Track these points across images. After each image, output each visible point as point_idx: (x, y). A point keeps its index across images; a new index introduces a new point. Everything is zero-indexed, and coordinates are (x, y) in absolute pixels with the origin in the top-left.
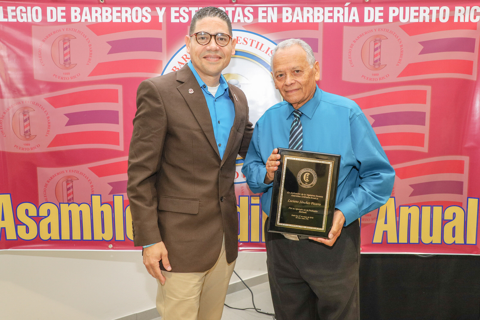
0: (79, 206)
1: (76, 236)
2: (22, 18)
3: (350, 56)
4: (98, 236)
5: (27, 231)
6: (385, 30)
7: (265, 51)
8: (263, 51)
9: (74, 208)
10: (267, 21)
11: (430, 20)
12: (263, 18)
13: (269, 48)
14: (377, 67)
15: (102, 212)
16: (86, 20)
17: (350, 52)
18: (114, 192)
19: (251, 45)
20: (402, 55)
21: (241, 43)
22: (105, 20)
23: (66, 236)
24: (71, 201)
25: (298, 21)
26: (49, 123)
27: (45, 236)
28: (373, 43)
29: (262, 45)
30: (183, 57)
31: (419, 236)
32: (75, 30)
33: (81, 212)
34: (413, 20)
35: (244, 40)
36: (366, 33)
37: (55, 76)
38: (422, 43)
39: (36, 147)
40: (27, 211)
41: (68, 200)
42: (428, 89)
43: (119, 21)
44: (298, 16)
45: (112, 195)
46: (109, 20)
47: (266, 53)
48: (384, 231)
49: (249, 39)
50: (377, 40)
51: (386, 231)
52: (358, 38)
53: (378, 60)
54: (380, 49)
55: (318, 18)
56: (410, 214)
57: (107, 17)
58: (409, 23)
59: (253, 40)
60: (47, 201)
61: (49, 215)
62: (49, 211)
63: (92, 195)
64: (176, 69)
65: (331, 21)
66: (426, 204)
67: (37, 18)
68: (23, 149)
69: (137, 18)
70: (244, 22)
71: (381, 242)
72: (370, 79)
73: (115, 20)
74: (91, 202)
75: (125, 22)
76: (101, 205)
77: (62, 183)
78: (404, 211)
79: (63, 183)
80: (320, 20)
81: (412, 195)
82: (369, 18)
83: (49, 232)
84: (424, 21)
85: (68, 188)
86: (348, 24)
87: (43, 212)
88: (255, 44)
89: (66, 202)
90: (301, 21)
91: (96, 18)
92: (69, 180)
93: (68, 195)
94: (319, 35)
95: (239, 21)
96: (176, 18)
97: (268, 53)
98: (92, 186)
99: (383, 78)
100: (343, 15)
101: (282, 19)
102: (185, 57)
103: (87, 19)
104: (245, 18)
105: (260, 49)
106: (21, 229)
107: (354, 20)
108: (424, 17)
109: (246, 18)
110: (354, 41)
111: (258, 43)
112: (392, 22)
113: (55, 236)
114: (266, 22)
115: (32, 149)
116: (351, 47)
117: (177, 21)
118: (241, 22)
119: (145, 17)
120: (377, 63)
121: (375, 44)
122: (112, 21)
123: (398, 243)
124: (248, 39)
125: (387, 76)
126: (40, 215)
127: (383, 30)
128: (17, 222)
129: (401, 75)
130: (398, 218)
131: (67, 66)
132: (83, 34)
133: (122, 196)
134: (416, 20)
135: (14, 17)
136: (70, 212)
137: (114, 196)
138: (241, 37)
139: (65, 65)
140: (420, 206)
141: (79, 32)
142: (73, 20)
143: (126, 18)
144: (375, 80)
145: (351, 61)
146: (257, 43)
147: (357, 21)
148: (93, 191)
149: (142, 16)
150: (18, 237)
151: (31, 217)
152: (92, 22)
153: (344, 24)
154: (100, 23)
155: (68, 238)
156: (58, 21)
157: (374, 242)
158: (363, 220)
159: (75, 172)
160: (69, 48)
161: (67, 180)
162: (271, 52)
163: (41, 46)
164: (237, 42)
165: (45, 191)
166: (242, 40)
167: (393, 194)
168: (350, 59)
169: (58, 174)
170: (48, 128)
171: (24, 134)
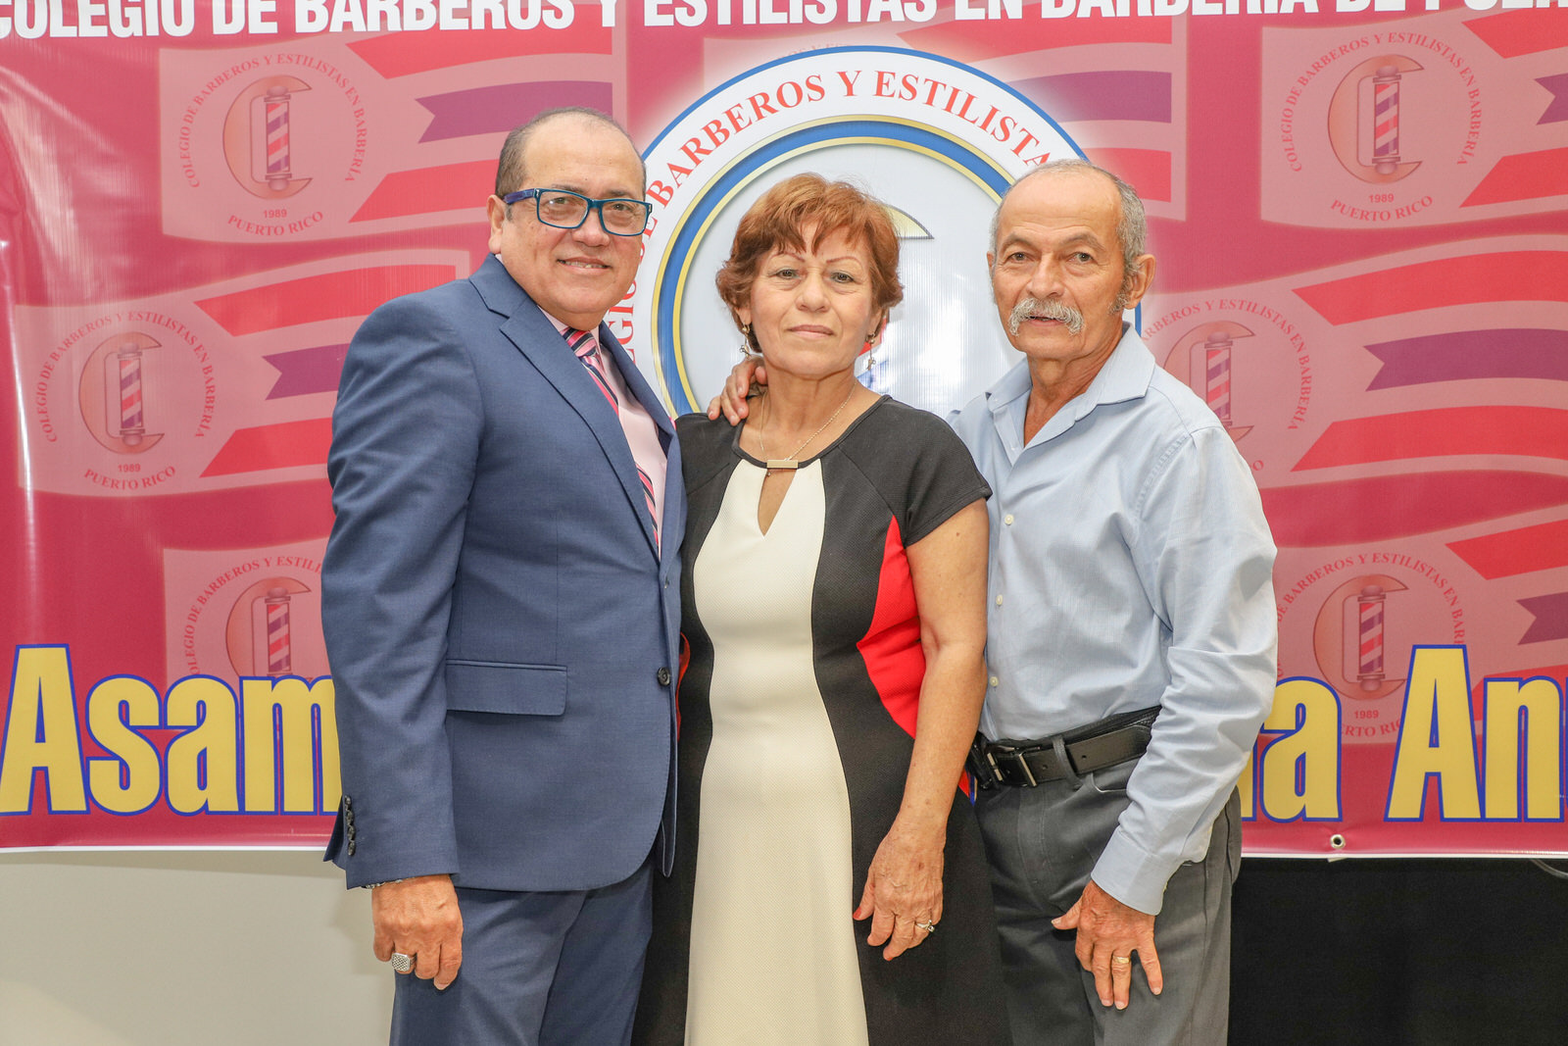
0: (310, 687)
1: (299, 799)
2: (126, 22)
3: (1287, 135)
5: (125, 783)
6: (1415, 39)
7: (980, 122)
8: (974, 122)
9: (292, 694)
10: (987, 15)
12: (974, 3)
13: (994, 111)
14: (1386, 170)
16: (347, 25)
17: (1287, 119)
19: (930, 102)
20: (1476, 125)
21: (892, 95)
22: (412, 24)
23: (260, 799)
24: (280, 668)
25: (1096, 11)
26: (210, 389)
27: (185, 798)
28: (1368, 85)
29: (971, 98)
30: (685, 148)
31: (1561, 793)
32: (308, 61)
33: (316, 710)
34: (1513, 2)
35: (905, 82)
36: (1343, 50)
37: (236, 223)
38: (1547, 82)
39: (162, 476)
40: (124, 708)
41: (272, 668)
43: (461, 24)
46: (426, 24)
47: (984, 126)
48: (1428, 775)
49: (921, 80)
50: (1386, 73)
51: (1438, 775)
52: (1317, 67)
53: (1391, 146)
54: (1395, 107)
56: (1523, 711)
57: (419, 13)
58: (1498, 13)
59: (935, 84)
60: (195, 671)
61: (201, 721)
62: (201, 706)
64: (661, 190)
65: (1215, 9)
67: (178, 21)
68: (115, 484)
69: (524, 14)
70: (903, 19)
71: (1416, 815)
72: (1364, 215)
73: (449, 23)
75: (483, 27)
77: (252, 605)
78: (1503, 698)
79: (255, 605)
80: (1178, 9)
81: (1530, 637)
83: (202, 784)
84: (1554, 3)
85: (273, 623)
86: (1279, 19)
87: (180, 712)
88: (943, 96)
89: (265, 672)
90: (1107, 12)
91: (383, 15)
92: (276, 595)
93: (273, 648)
94: (1172, 59)
95: (886, 15)
96: (663, 9)
97: (990, 128)
99: (1412, 210)
101: (1039, 5)
102: (692, 147)
103: (351, 23)
104: (906, 4)
105: (962, 114)
106: (104, 773)
107: (1299, 6)
109: (911, 7)
110: (1303, 81)
111: (956, 92)
112: (1438, 8)
113: (221, 798)
114: (983, 18)
115: (146, 483)
116: (1292, 100)
117: (667, 20)
118: (894, 19)
119: (553, 11)
120: (1386, 158)
121: (1378, 89)
122: (437, 25)
123: (1483, 818)
124: (917, 79)
125: (1423, 204)
126: (170, 723)
127: (1407, 38)
128: (91, 749)
129: (1473, 200)
130: (1478, 724)
131: (279, 186)
132: (335, 74)
134: (1526, 2)
135: (97, 21)
136: (277, 709)
138: (894, 74)
139: (269, 184)
140: (1561, 678)
141: (322, 66)
142: (302, 25)
143: (488, 16)
144: (1381, 217)
145: (1290, 151)
146: (950, 91)
147: (1312, 6)
149: (543, 8)
150: (91, 802)
151: (136, 730)
152: (367, 32)
153: (1265, 19)
154: (396, 34)
155: (269, 806)
156: (252, 31)
157: (1390, 816)
158: (1350, 731)
159: (297, 564)
160: (286, 125)
161: (269, 594)
162: (1003, 123)
163: (190, 119)
164: (879, 93)
165: (189, 635)
166: (896, 85)
167: (1459, 633)
168: (1288, 145)
169: (237, 572)
170: (207, 407)
171: (120, 429)
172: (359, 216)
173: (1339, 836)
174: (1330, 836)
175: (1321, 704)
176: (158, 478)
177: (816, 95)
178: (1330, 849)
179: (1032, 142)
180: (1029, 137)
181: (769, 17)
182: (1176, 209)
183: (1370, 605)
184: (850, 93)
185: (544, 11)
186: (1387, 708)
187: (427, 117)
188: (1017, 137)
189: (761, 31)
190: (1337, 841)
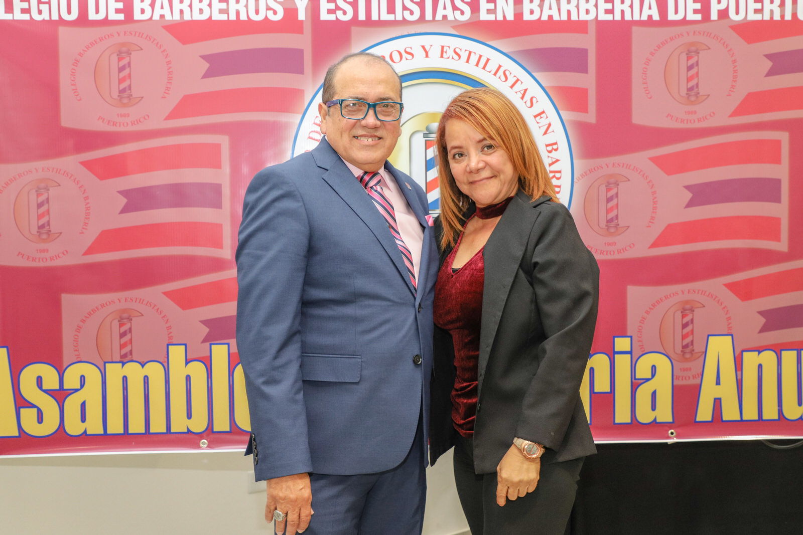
0: (143, 366)
1: (137, 426)
2: (40, 12)
3: (644, 81)
4: (179, 424)
5: (40, 420)
6: (706, 34)
7: (493, 72)
8: (490, 72)
9: (133, 370)
10: (496, 18)
11: (782, 16)
12: (489, 11)
13: (500, 66)
14: (693, 99)
15: (188, 378)
16: (162, 16)
17: (645, 73)
18: (211, 339)
19: (468, 61)
20: (735, 77)
21: (448, 58)
22: (197, 17)
23: (115, 426)
24: (127, 357)
25: (550, 17)
26: (88, 208)
27: (74, 427)
28: (684, 57)
29: (488, 60)
31: (779, 406)
32: (141, 35)
33: (146, 379)
34: (752, 17)
35: (455, 52)
36: (672, 39)
37: (102, 120)
38: (769, 57)
39: (61, 255)
40: (39, 380)
41: (122, 357)
42: (784, 137)
43: (224, 17)
44: (550, 9)
45: (208, 344)
46: (204, 17)
47: (495, 74)
48: (715, 399)
49: (463, 50)
50: (692, 51)
51: (720, 399)
52: (659, 47)
53: (695, 87)
54: (697, 67)
55: (587, 12)
56: (760, 366)
57: (201, 11)
58: (746, 22)
59: (470, 53)
60: (79, 359)
61: (82, 386)
62: (83, 378)
63: (168, 345)
65: (609, 17)
66: (788, 347)
67: (69, 12)
68: (34, 260)
69: (257, 12)
70: (453, 19)
71: (709, 418)
72: (682, 121)
73: (217, 16)
74: (166, 360)
75: (235, 19)
76: (187, 362)
77: (111, 323)
78: (751, 360)
79: (113, 323)
80: (591, 17)
81: (764, 329)
82: (676, 12)
83: (83, 420)
84: (772, 18)
85: (123, 333)
86: (640, 23)
87: (71, 380)
88: (474, 59)
89: (118, 359)
90: (556, 17)
91: (182, 12)
92: (124, 318)
93: (122, 346)
94: (588, 42)
95: (445, 17)
96: (330, 12)
97: (498, 75)
98: (169, 328)
99: (705, 118)
100: (631, 6)
101: (522, 14)
103: (164, 15)
104: (455, 11)
105: (484, 68)
106: (28, 415)
107: (650, 17)
108: (772, 12)
109: (457, 13)
110: (652, 54)
111: (480, 56)
112: (717, 19)
113: (94, 427)
114: (494, 19)
115: (52, 259)
116: (647, 63)
117: (332, 17)
118: (449, 19)
119: (272, 11)
120: (693, 93)
121: (689, 59)
122: (210, 17)
123: (742, 420)
124: (461, 50)
125: (711, 116)
126: (65, 387)
127: (702, 33)
128: (21, 403)
129: (736, 113)
130: (739, 373)
131: (125, 101)
132: (155, 42)
133: (227, 346)
134: (758, 17)
135: (24, 11)
136: (125, 379)
137: (211, 345)
138: (449, 47)
139: (120, 100)
140: (778, 350)
141: (148, 38)
142: (137, 16)
143: (238, 13)
144: (691, 122)
145: (646, 89)
146: (477, 57)
147: (656, 17)
148: (170, 338)
149: (267, 9)
150: (21, 431)
151: (46, 392)
152: (173, 20)
153: (634, 23)
154: (188, 22)
155: (121, 430)
156: (110, 18)
157: (698, 419)
158: (678, 378)
159: (136, 301)
160: (129, 69)
161: (120, 317)
162: (504, 73)
163: (76, 64)
164: (442, 56)
165: (76, 340)
166: (450, 53)
167: (730, 328)
168: (645, 86)
169: (103, 306)
170: (86, 218)
171: (37, 230)
172: (170, 117)
173: (673, 431)
174: (668, 431)
175: (663, 364)
176: (59, 257)
177: (409, 57)
178: (668, 438)
179: (519, 82)
180: (518, 80)
181: (385, 16)
182: (591, 117)
183: (686, 315)
184: (427, 56)
185: (268, 11)
186: (695, 366)
187: (206, 66)
188: (511, 80)
189: (381, 24)
190: (672, 433)
